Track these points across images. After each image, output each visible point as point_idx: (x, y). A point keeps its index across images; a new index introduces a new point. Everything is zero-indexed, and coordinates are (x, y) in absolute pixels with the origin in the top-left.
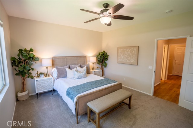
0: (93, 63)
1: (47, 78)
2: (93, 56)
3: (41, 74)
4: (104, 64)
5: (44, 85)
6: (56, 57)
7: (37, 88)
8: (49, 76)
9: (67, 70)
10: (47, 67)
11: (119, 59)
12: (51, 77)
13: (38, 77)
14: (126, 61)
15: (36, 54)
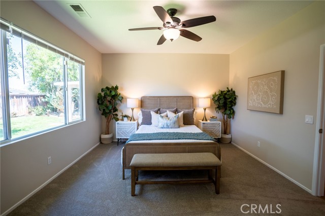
0: (205, 109)
1: (132, 122)
2: (207, 98)
3: (126, 116)
4: (228, 112)
5: (126, 131)
6: (147, 97)
7: (118, 133)
8: (134, 120)
9: (153, 113)
10: (133, 109)
11: (250, 101)
12: (135, 122)
13: (123, 120)
14: (261, 105)
15: (123, 92)
